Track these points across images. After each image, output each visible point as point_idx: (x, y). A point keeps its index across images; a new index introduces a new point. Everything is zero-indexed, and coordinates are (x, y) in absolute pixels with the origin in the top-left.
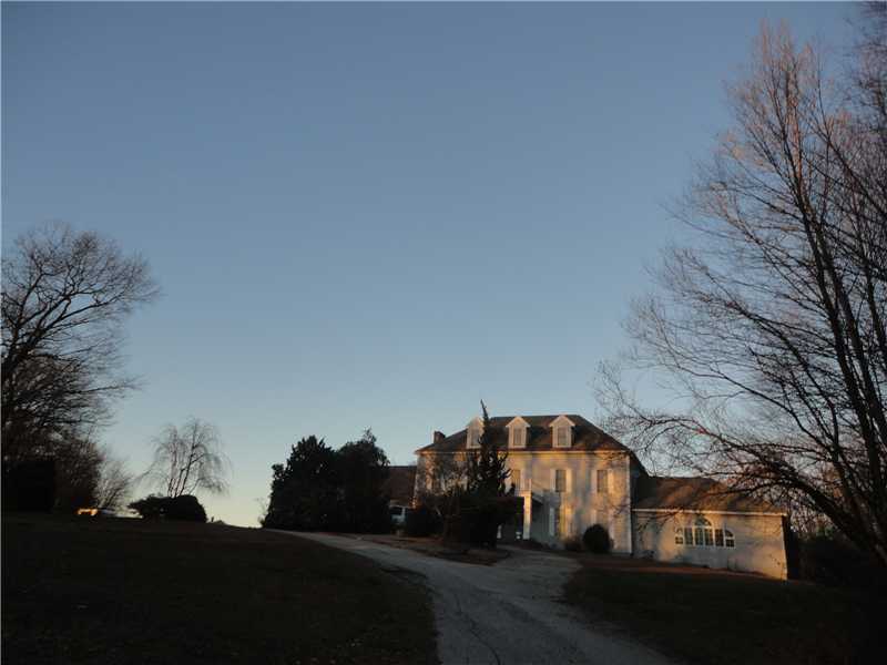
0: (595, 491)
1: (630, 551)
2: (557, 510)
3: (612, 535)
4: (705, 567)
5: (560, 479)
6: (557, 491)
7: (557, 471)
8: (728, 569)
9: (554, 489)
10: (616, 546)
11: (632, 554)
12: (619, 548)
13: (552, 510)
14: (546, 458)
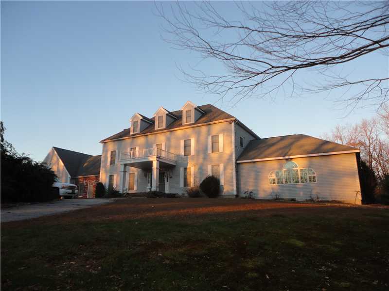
0: (210, 151)
1: (235, 193)
2: (185, 169)
3: (222, 182)
4: (293, 200)
5: (187, 146)
6: (185, 155)
7: (185, 141)
8: (312, 200)
9: (183, 154)
10: (225, 190)
11: (237, 196)
12: (228, 191)
13: (182, 170)
14: (179, 132)
